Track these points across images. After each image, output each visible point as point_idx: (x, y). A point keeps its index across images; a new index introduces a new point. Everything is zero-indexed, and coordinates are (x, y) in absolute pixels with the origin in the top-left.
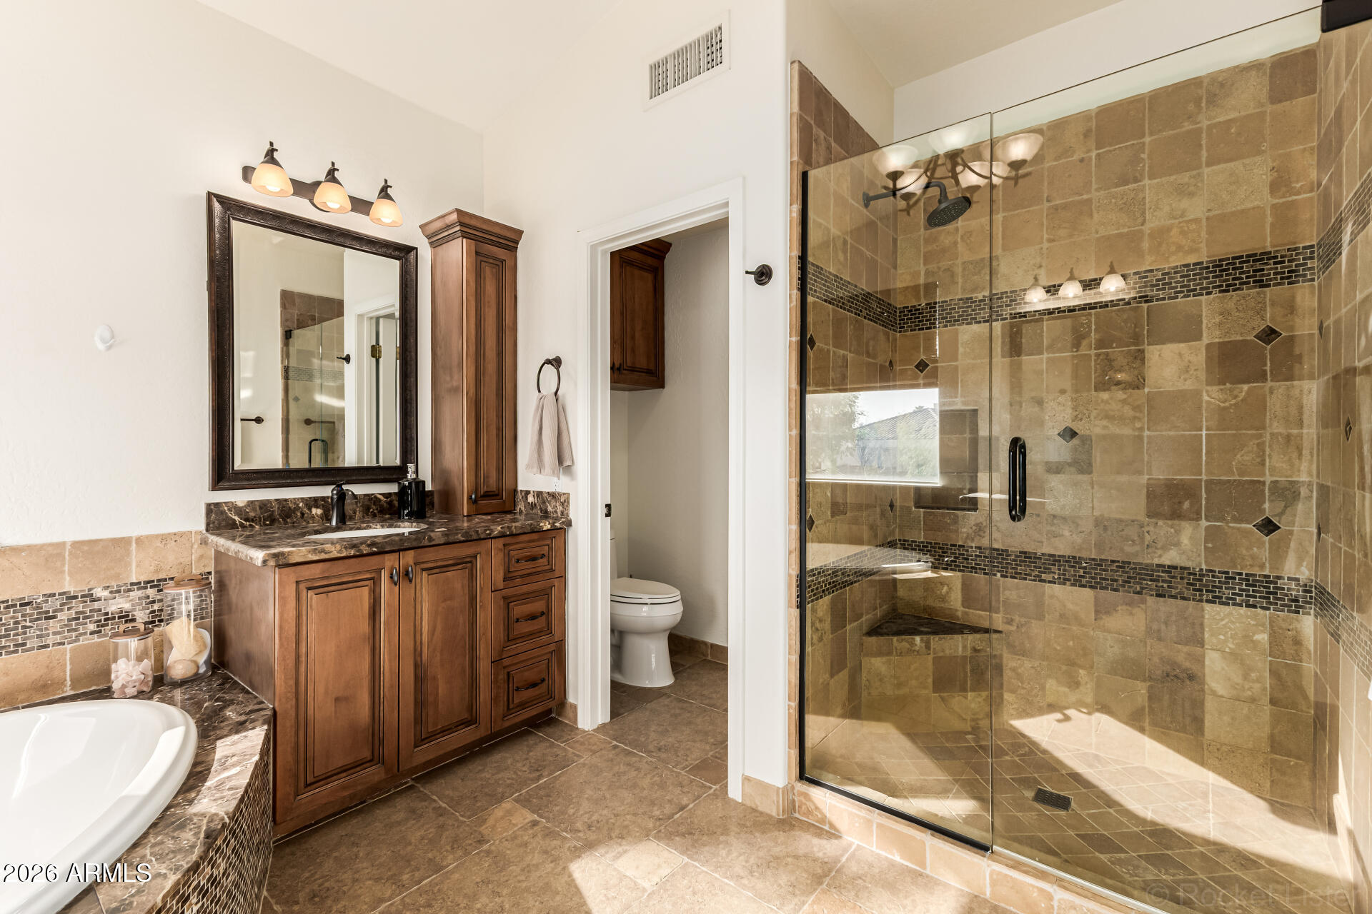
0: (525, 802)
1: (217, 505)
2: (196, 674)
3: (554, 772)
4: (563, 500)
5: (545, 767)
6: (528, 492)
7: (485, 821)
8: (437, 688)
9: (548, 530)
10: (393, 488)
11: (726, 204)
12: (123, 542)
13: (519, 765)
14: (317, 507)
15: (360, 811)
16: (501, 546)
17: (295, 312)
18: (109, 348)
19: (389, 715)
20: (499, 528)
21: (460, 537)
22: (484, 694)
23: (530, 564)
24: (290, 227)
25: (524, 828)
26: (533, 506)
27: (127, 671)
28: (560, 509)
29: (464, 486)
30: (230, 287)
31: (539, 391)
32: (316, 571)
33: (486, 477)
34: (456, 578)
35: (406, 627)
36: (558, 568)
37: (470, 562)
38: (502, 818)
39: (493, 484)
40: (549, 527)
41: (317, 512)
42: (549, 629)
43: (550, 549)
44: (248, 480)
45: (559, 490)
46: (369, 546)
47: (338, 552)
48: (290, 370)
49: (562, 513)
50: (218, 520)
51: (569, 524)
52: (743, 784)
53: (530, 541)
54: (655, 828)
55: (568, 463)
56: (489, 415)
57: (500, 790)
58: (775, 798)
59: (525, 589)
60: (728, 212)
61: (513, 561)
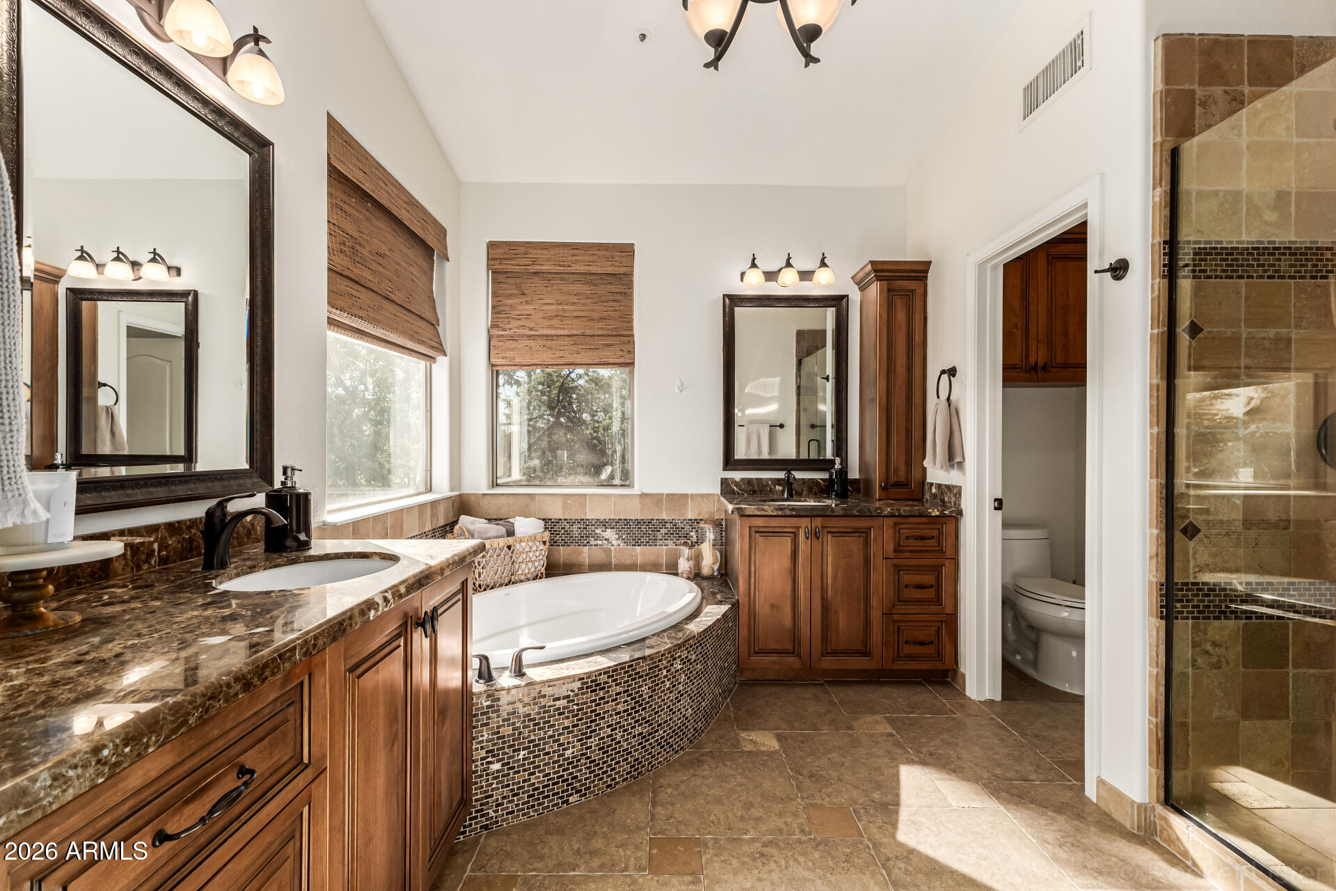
0: (891, 721)
1: (726, 479)
2: (713, 575)
3: (926, 714)
4: (956, 491)
5: (920, 708)
6: (932, 484)
7: (857, 719)
8: (838, 620)
9: (936, 516)
10: (825, 475)
11: (1085, 206)
12: (684, 496)
13: (900, 700)
14: (779, 485)
15: (787, 684)
16: (892, 524)
17: (805, 345)
18: (681, 392)
19: (805, 629)
20: (889, 509)
21: (855, 512)
22: (876, 636)
23: (919, 543)
24: (767, 303)
25: (882, 734)
26: (935, 496)
27: (684, 565)
28: (953, 499)
29: (877, 476)
30: (734, 348)
31: (938, 397)
32: (760, 522)
33: (896, 470)
34: (854, 543)
35: (817, 570)
36: (949, 551)
37: (866, 533)
38: (870, 723)
39: (902, 476)
40: (938, 513)
41: (779, 488)
42: (938, 600)
43: (940, 532)
44: (742, 465)
45: (954, 483)
46: (790, 510)
47: (772, 511)
48: (802, 388)
49: (955, 503)
50: (727, 489)
51: (960, 513)
52: (1098, 786)
53: (919, 524)
54: (987, 779)
55: (958, 459)
56: (898, 419)
57: (878, 708)
58: (1129, 810)
59: (913, 562)
60: (1087, 214)
61: (903, 538)
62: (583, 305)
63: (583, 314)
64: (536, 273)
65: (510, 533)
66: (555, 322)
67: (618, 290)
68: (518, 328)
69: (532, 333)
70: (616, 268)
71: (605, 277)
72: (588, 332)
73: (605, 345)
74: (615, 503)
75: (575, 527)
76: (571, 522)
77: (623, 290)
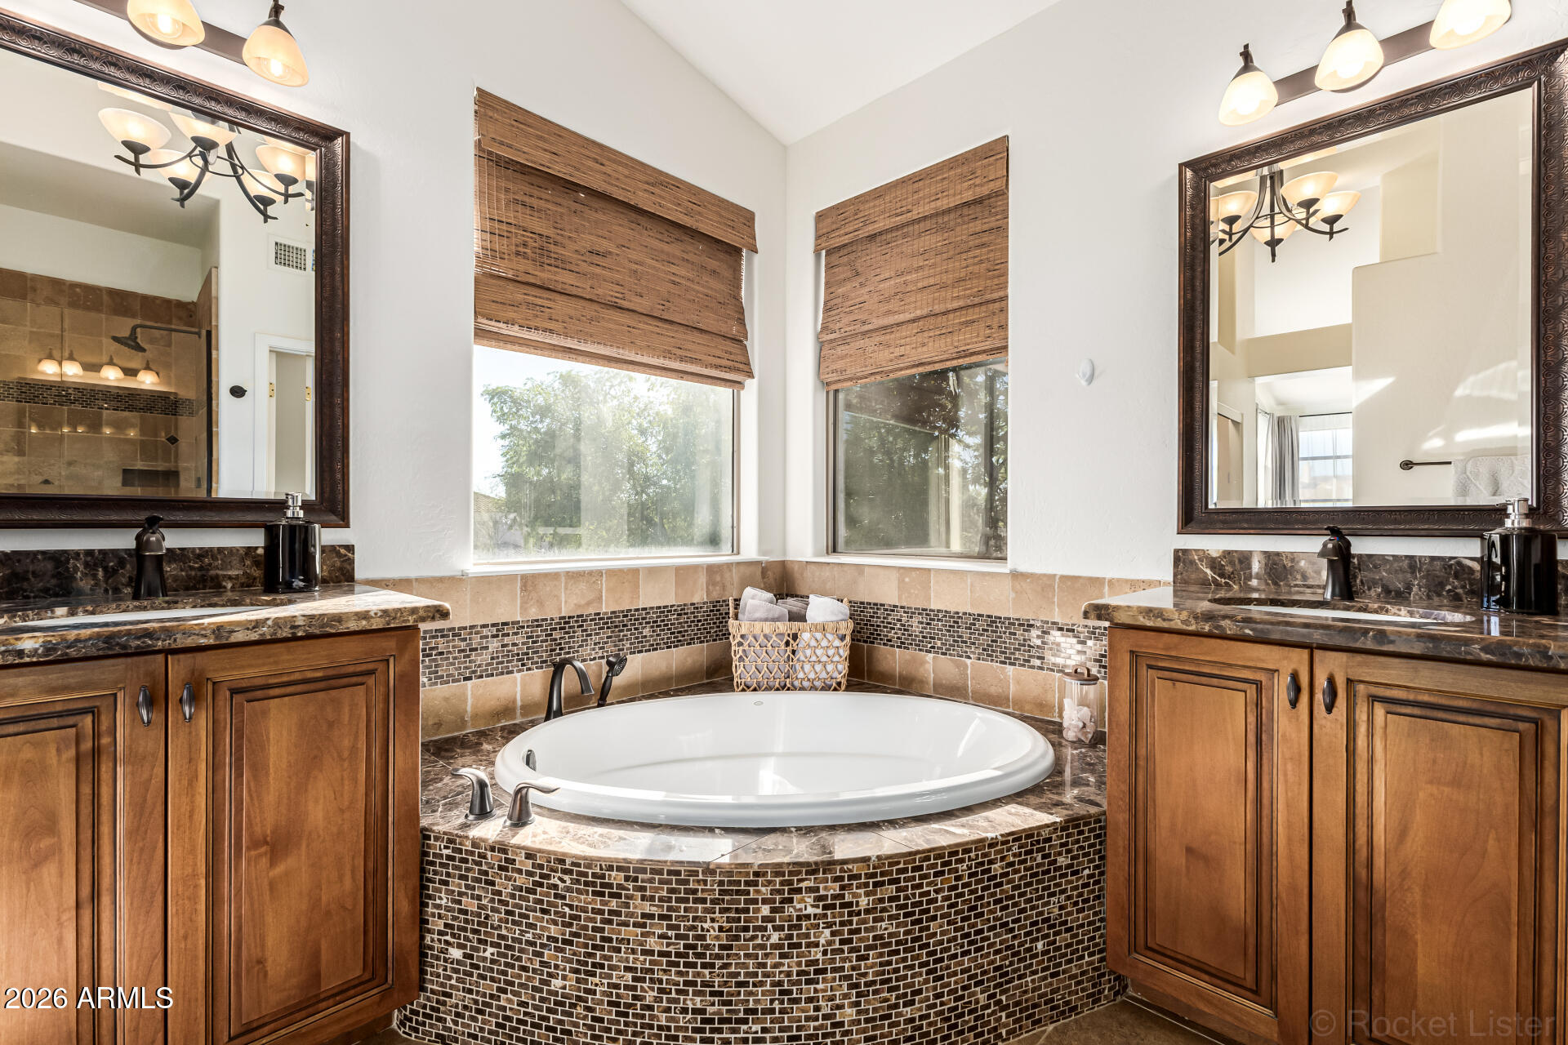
1: (1185, 551)
18: (1090, 382)
44: (1226, 521)
50: (1189, 573)
62: (933, 266)
63: (932, 281)
64: (872, 237)
65: (798, 617)
66: (894, 305)
67: (986, 227)
68: (849, 325)
69: (867, 328)
70: (978, 189)
71: (966, 211)
72: (938, 308)
73: (962, 324)
74: (972, 585)
75: (915, 622)
76: (911, 612)
77: (993, 225)
